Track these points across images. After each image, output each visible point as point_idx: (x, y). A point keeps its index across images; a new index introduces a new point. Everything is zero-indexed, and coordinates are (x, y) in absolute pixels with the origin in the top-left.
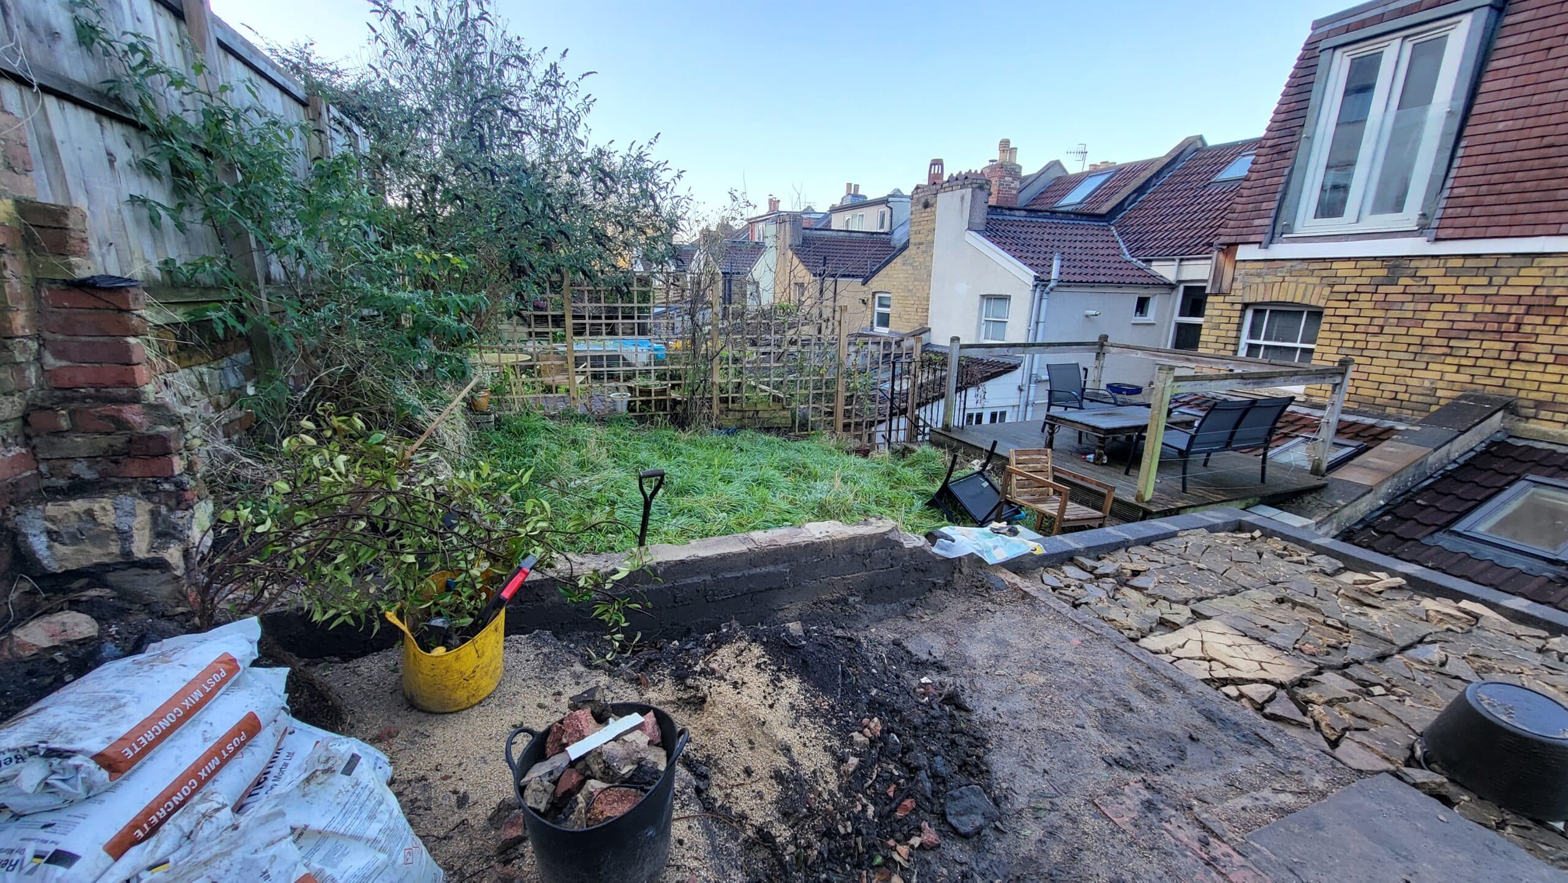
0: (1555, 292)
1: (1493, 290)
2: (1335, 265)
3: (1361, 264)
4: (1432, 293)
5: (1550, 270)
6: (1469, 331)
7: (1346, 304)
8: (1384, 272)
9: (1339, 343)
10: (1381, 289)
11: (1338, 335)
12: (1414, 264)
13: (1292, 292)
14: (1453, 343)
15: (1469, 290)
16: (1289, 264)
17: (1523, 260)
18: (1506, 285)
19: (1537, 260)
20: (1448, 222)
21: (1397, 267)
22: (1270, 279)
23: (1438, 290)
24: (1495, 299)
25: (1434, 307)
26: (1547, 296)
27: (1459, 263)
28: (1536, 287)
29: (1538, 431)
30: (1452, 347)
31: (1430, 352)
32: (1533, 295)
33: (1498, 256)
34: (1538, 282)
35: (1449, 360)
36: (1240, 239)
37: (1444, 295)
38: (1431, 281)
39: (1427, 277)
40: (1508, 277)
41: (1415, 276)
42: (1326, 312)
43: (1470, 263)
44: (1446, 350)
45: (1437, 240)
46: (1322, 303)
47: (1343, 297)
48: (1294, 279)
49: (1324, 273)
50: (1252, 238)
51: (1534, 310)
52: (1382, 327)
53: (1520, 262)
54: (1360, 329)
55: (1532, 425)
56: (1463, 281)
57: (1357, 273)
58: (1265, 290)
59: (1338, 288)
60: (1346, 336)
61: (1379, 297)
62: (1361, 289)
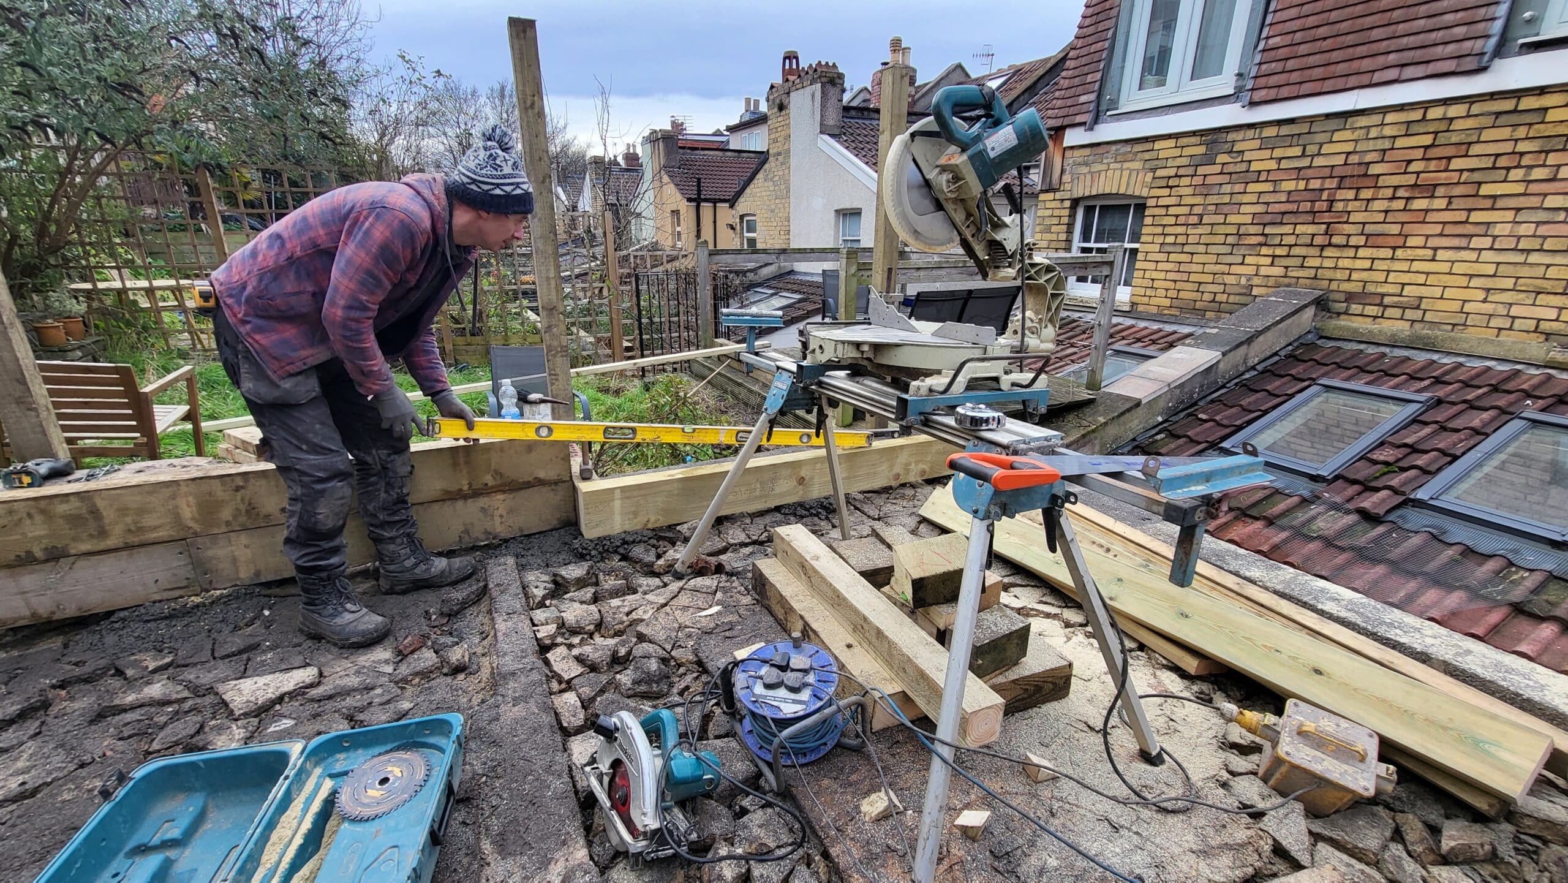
0: (1368, 158)
1: (1306, 162)
2: (1158, 145)
3: (1182, 141)
4: (1247, 171)
5: (1363, 131)
6: (1283, 213)
7: (1166, 191)
8: (1202, 150)
9: (1160, 240)
10: (1201, 170)
11: (1159, 230)
12: (1231, 136)
13: (1116, 181)
14: (1268, 230)
15: (1284, 164)
16: (1114, 148)
17: (1336, 121)
18: (1319, 154)
19: (1350, 120)
20: (1262, 81)
21: (1214, 142)
22: (1096, 167)
23: (1254, 167)
24: (1309, 173)
25: (1252, 187)
26: (1360, 164)
27: (1275, 131)
28: (1349, 153)
29: (1348, 329)
30: (1266, 235)
31: (1246, 242)
32: (1345, 164)
33: (1311, 119)
34: (1349, 147)
35: (1265, 250)
36: (1067, 121)
37: (1260, 172)
38: (1247, 156)
39: (1243, 152)
40: (1321, 145)
41: (1231, 152)
42: (1151, 202)
43: (1285, 130)
44: (1261, 239)
45: (1253, 104)
46: (1146, 192)
47: (1163, 183)
48: (1118, 165)
49: (1147, 156)
50: (1079, 119)
51: (1347, 183)
52: (1201, 216)
53: (1333, 124)
54: (1182, 220)
55: (1344, 322)
56: (1278, 153)
57: (1177, 152)
58: (1092, 181)
59: (1159, 173)
60: (1168, 230)
61: (1198, 180)
62: (1181, 172)
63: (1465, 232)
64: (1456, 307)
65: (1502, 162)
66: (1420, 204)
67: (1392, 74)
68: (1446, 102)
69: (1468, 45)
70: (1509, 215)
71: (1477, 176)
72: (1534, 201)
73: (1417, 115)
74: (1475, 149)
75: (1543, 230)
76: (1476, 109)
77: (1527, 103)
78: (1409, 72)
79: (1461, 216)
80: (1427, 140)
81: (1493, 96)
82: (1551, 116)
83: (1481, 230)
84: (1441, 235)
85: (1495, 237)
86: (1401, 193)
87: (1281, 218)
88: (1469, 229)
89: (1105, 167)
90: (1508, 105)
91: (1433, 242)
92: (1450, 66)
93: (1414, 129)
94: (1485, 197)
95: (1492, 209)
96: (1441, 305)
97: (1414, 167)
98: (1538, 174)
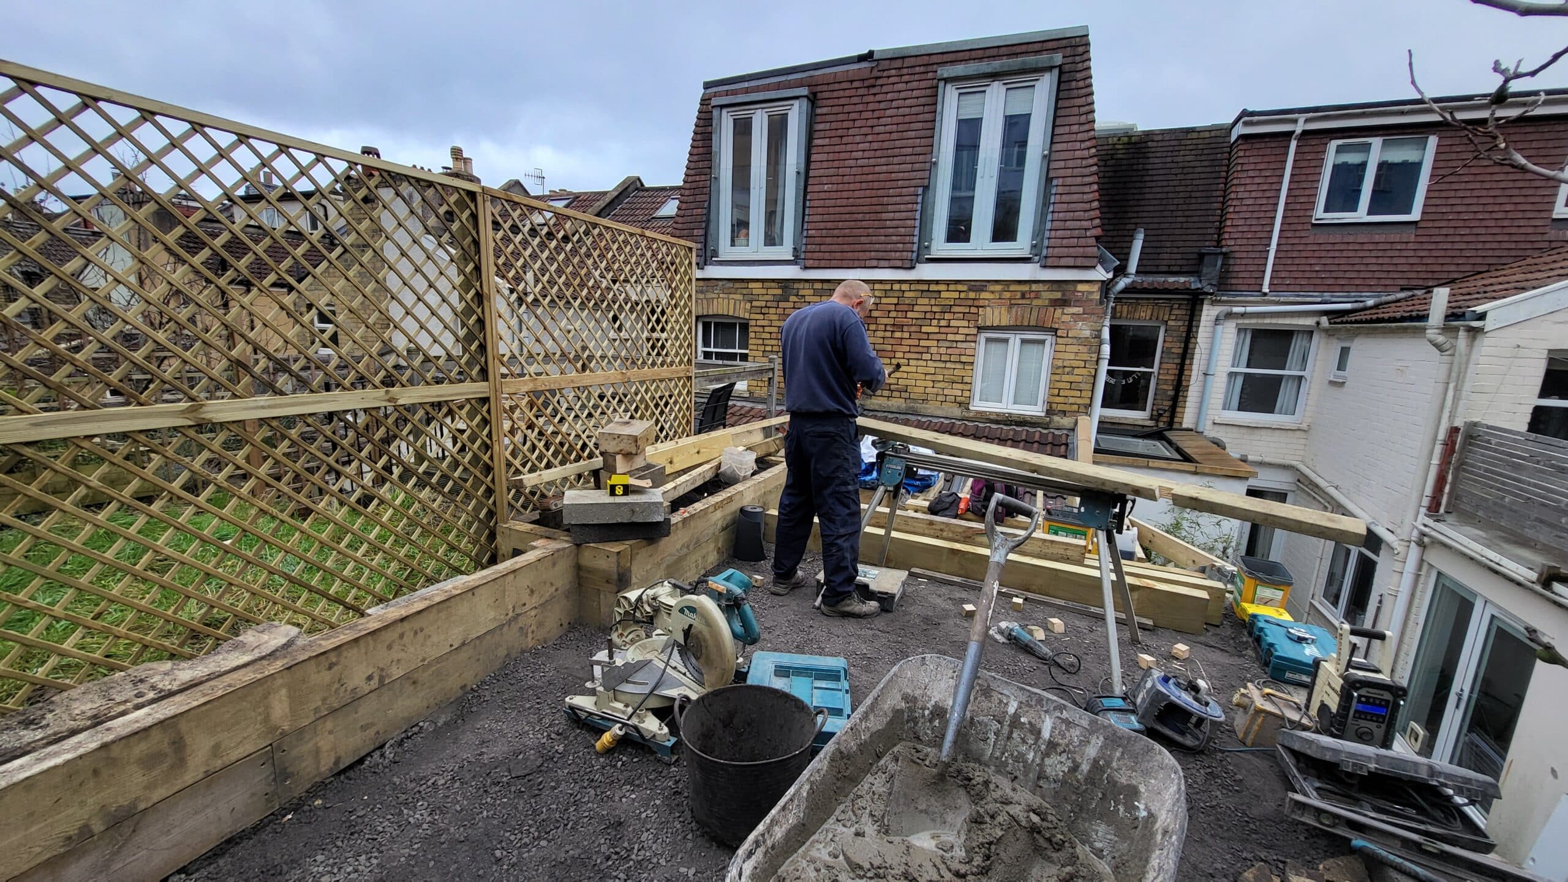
2: (751, 285)
3: (766, 285)
7: (761, 316)
8: (779, 292)
9: (762, 348)
10: (781, 304)
11: (761, 342)
12: (796, 286)
13: (725, 306)
16: (720, 283)
20: (809, 255)
21: (786, 287)
22: (710, 295)
27: (818, 286)
39: (804, 296)
41: (798, 295)
42: (750, 323)
45: (806, 268)
46: (747, 316)
47: (758, 310)
48: (726, 296)
49: (745, 291)
57: (764, 291)
58: (708, 305)
59: (755, 304)
60: (766, 342)
61: (780, 311)
62: (769, 304)
63: (920, 351)
64: (922, 390)
65: (928, 316)
66: (898, 335)
67: (874, 263)
68: (900, 282)
69: (905, 254)
70: (935, 343)
71: (919, 322)
72: (943, 337)
73: (888, 287)
74: (916, 308)
75: (950, 351)
76: (913, 287)
77: (933, 287)
78: (882, 264)
79: (916, 342)
80: (895, 301)
81: (919, 282)
82: (943, 295)
83: (925, 350)
84: (909, 352)
85: (932, 354)
86: (888, 328)
88: (920, 349)
89: (716, 296)
90: (925, 287)
91: (907, 356)
92: (899, 263)
93: (890, 294)
94: (924, 333)
95: (928, 339)
96: (916, 390)
97: (893, 314)
98: (943, 323)
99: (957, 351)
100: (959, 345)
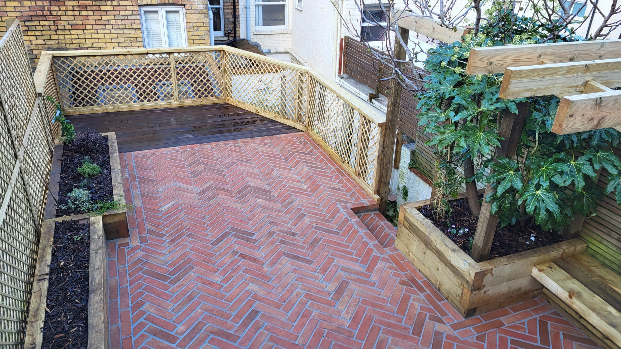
63: (103, 23)
66: (84, 13)
70: (113, 17)
71: (97, 3)
72: (117, 13)
79: (99, 18)
83: (106, 22)
84: (96, 24)
85: (112, 25)
87: (31, 18)
91: (95, 27)
94: (103, 11)
95: (107, 15)
99: (129, 22)
100: (129, 17)
